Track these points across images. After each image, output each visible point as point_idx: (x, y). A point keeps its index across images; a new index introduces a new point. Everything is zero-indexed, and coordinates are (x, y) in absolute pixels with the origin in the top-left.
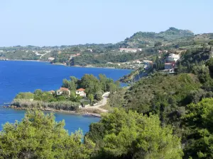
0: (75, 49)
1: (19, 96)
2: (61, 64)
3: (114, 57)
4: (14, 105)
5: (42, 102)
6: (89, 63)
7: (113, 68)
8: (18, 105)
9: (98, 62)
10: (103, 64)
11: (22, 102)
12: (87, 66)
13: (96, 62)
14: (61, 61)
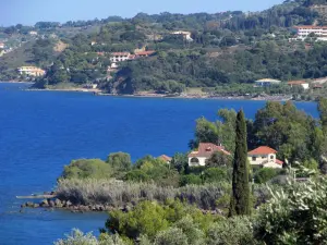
0: (127, 31)
1: (75, 170)
2: (81, 89)
3: (281, 59)
4: (62, 197)
5: (154, 186)
6: (188, 84)
7: (287, 98)
8: (75, 198)
9: (223, 80)
10: (243, 87)
11: (89, 186)
12: (184, 95)
13: (215, 78)
14: (77, 79)
